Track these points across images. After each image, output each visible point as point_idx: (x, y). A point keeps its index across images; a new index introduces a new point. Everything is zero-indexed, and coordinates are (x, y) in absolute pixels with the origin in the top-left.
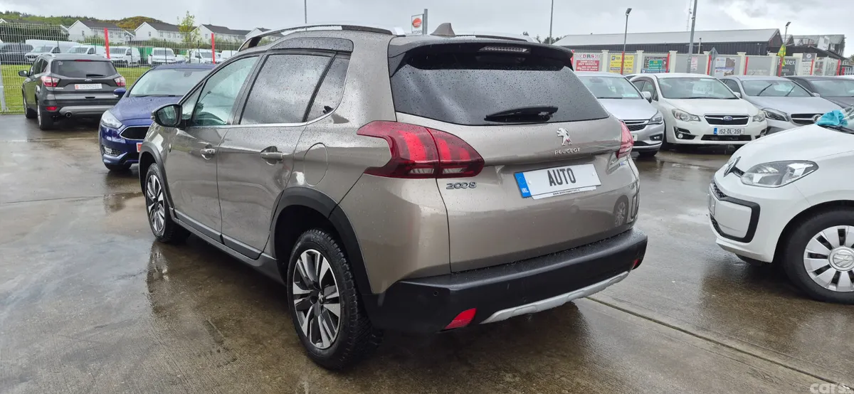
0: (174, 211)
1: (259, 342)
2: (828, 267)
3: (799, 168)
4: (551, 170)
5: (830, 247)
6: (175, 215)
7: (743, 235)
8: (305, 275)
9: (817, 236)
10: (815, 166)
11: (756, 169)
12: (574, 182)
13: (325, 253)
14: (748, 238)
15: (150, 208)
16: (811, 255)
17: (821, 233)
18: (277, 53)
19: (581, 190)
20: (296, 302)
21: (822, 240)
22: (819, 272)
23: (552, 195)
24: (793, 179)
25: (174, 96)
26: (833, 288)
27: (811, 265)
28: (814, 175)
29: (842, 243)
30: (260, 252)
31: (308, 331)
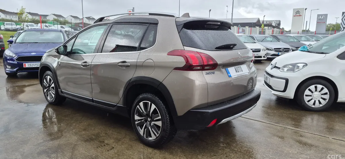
0: (61, 90)
1: (119, 140)
2: (312, 99)
3: (301, 65)
4: (235, 67)
5: (312, 92)
6: (62, 92)
7: (282, 90)
8: (142, 112)
9: (308, 88)
10: (306, 65)
11: (284, 67)
12: (242, 71)
13: (153, 102)
14: (284, 91)
15: (45, 90)
16: (306, 96)
17: (309, 88)
18: (115, 24)
19: (245, 74)
20: (136, 123)
21: (310, 90)
22: (309, 101)
23: (237, 76)
24: (299, 69)
25: (37, 43)
26: (313, 106)
27: (306, 99)
28: (306, 68)
29: (316, 91)
30: (116, 104)
31: (144, 134)
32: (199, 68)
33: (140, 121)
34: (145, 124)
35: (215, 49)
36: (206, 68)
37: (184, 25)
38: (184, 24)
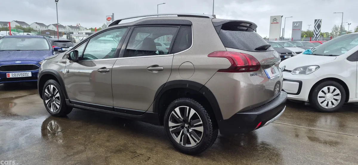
0: (69, 101)
1: (152, 150)
2: (325, 100)
3: (313, 68)
5: (325, 94)
6: (70, 102)
7: (296, 92)
8: (178, 118)
9: (321, 90)
10: (319, 67)
11: (296, 69)
12: (276, 73)
13: (191, 106)
14: (298, 93)
15: (47, 101)
16: (320, 97)
17: (323, 89)
18: (137, 26)
19: (278, 76)
20: (171, 130)
21: (323, 91)
22: (322, 103)
23: (273, 78)
24: (312, 72)
26: (326, 108)
27: (320, 100)
28: (319, 70)
29: (329, 92)
30: (145, 111)
31: (181, 141)
32: (244, 69)
33: (176, 128)
34: (182, 131)
35: (255, 50)
36: (251, 69)
37: (222, 26)
38: (223, 24)
